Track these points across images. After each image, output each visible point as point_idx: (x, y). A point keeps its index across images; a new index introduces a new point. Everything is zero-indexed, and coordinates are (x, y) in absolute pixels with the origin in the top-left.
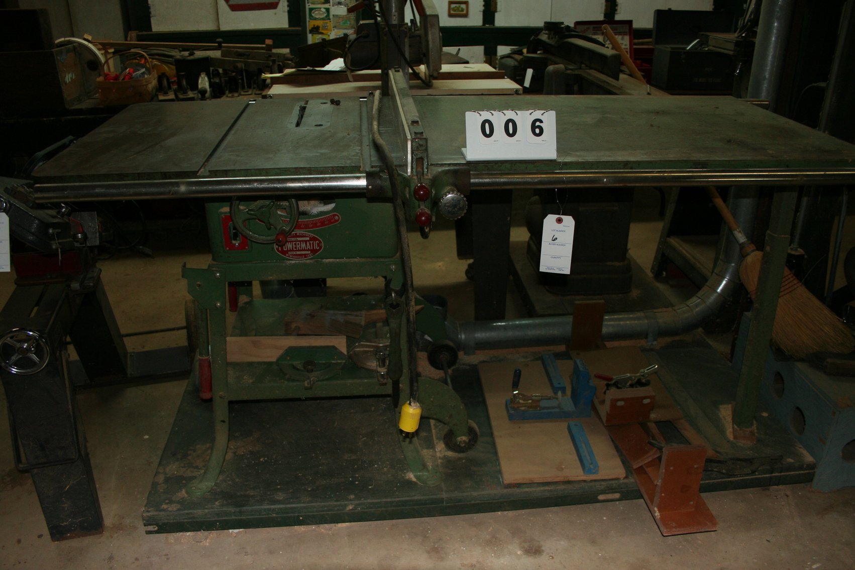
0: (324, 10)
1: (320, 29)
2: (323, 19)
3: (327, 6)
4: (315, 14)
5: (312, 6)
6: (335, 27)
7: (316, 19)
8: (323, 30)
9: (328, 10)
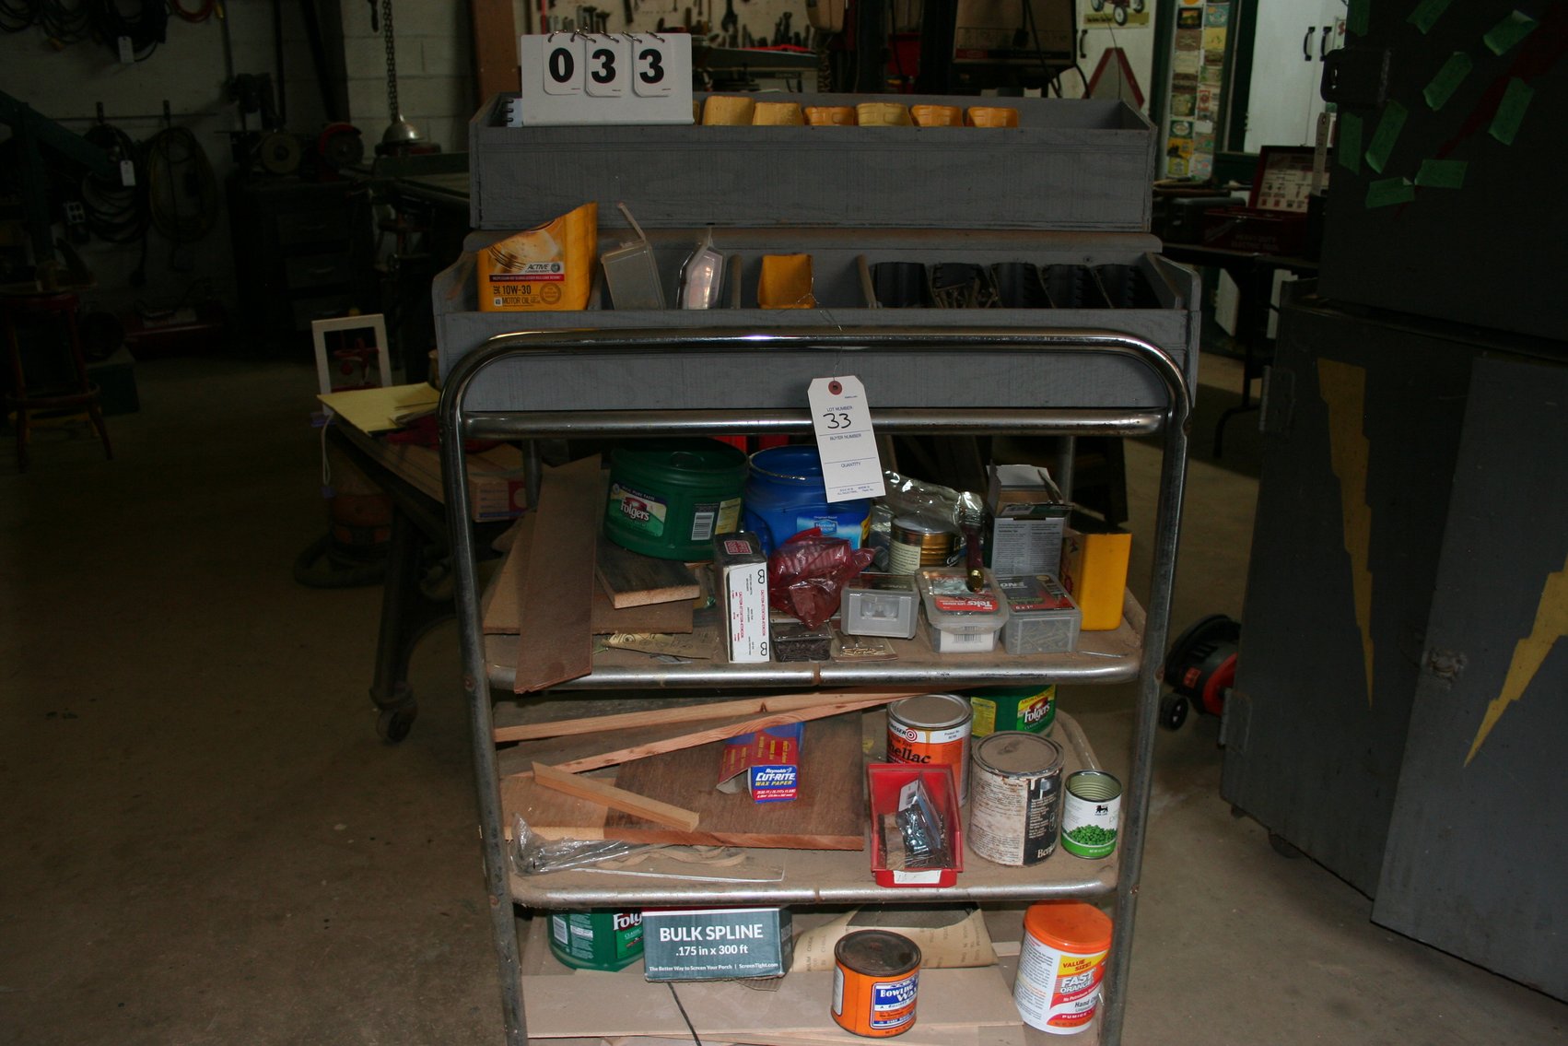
0: (1186, 125)
1: (1180, 150)
2: (1184, 137)
3: (1190, 119)
4: (1178, 131)
5: (1175, 118)
6: (1196, 150)
7: (1177, 136)
8: (1183, 151)
9: (1191, 124)
